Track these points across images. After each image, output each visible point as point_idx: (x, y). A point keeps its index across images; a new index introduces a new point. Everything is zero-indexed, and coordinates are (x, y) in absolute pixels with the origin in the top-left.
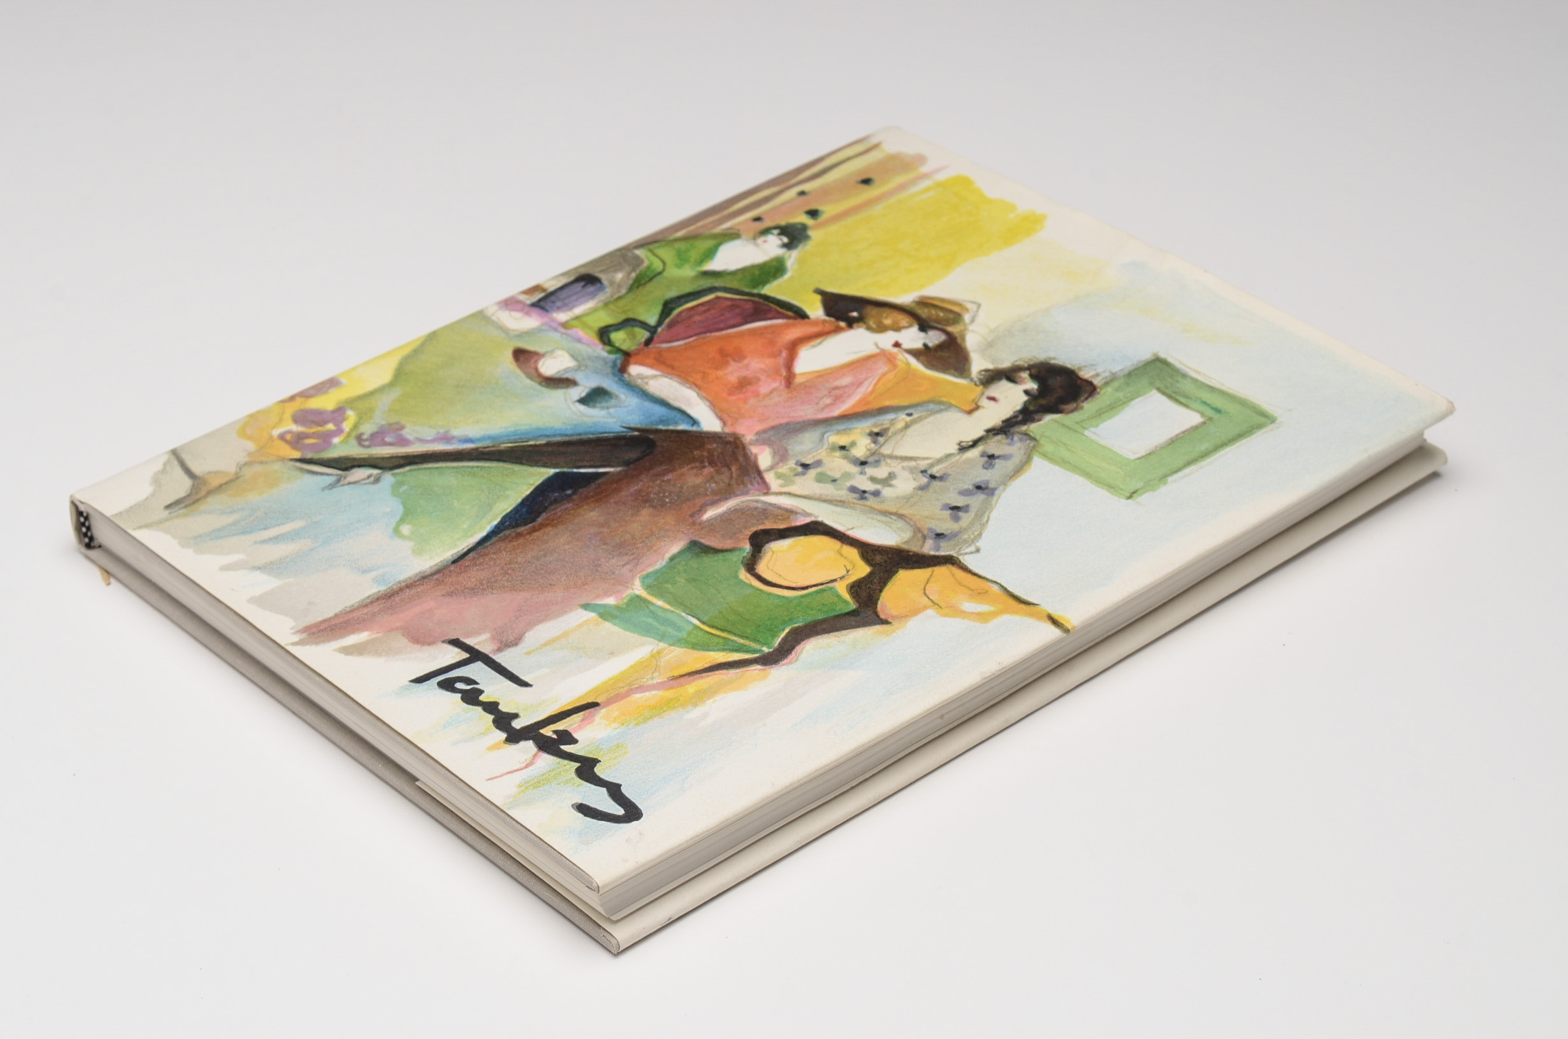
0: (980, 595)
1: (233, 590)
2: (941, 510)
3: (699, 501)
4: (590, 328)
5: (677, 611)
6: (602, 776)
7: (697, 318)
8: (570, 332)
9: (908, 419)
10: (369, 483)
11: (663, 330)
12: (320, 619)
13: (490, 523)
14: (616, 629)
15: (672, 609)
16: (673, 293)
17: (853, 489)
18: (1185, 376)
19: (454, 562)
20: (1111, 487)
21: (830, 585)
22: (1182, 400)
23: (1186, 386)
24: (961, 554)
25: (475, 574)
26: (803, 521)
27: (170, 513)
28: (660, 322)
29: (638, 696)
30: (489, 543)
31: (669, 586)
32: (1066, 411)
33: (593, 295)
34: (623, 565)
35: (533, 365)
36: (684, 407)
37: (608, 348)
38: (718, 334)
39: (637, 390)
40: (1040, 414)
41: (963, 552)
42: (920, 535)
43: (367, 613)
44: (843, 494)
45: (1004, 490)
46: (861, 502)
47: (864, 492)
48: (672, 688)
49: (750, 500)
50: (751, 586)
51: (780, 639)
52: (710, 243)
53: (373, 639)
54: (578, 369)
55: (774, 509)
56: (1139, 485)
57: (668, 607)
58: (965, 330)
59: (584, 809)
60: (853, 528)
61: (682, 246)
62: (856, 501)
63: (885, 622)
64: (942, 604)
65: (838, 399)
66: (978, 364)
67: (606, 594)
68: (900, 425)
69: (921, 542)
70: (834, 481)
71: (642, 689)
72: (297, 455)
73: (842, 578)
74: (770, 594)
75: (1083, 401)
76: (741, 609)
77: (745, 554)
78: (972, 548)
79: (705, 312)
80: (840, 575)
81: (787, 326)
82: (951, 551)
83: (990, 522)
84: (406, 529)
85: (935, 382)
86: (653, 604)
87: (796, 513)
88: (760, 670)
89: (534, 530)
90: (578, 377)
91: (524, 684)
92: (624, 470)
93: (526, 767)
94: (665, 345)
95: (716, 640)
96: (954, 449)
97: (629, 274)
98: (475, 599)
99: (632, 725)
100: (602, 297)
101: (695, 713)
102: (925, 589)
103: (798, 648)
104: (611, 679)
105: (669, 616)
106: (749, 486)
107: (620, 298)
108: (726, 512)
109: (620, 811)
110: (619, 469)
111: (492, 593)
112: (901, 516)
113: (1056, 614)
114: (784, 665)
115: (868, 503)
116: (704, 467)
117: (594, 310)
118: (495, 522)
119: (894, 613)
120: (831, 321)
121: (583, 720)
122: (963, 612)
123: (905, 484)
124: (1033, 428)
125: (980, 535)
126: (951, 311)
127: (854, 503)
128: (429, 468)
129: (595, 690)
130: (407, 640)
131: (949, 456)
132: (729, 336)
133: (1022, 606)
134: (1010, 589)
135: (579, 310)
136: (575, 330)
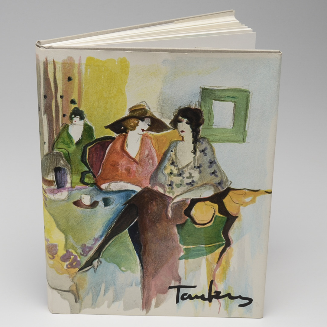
0: (245, 195)
1: (118, 311)
2: (211, 176)
3: (163, 213)
4: (78, 183)
5: (197, 246)
6: (235, 296)
7: (94, 159)
8: (76, 188)
9: (173, 153)
10: (100, 264)
11: (92, 170)
12: (141, 303)
13: (135, 254)
14: (192, 260)
15: (195, 246)
16: (79, 157)
17: (187, 184)
18: (215, 90)
19: (143, 268)
20: (237, 141)
21: (215, 215)
22: (222, 99)
23: (218, 94)
24: (229, 186)
25: (151, 269)
26: (189, 201)
27: (79, 303)
28: (88, 168)
29: (217, 272)
30: (142, 259)
31: (187, 241)
32: (202, 123)
33: (65, 173)
34: (173, 243)
35: (83, 205)
36: (127, 189)
37: (90, 185)
38: (104, 160)
39: (111, 192)
40: (197, 128)
41: (229, 185)
42: (215, 187)
43: (146, 295)
44: (187, 187)
45: (216, 159)
46: (193, 187)
47: (190, 183)
48: (220, 266)
49: (172, 204)
50: (202, 228)
51: (223, 238)
52: (65, 133)
53: (156, 300)
54: (92, 197)
55: (180, 203)
56: (242, 136)
57: (194, 246)
58: (151, 113)
59: (241, 306)
60: (201, 196)
61: (60, 140)
62: (192, 187)
63: (237, 217)
64: (241, 203)
65: (152, 158)
66: (167, 122)
67: (179, 253)
68: (174, 156)
69: (218, 189)
70: (181, 185)
71: (215, 270)
72: (77, 269)
73: (215, 211)
74: (207, 227)
75: (202, 117)
76: (207, 236)
77: (190, 220)
78: (229, 183)
79: (93, 156)
80: (214, 211)
81: (114, 145)
82: (226, 186)
83: (224, 172)
84: (123, 269)
85: (164, 136)
86: (190, 248)
87: (185, 200)
88: (229, 248)
89: (145, 248)
90: (95, 199)
91: (195, 287)
92: (139, 217)
93: (220, 305)
94: (99, 174)
95: (213, 247)
96: (193, 155)
97: (63, 159)
98: (159, 274)
99: (225, 280)
100: (68, 172)
101: (231, 268)
102: (233, 201)
103: (229, 237)
104: (207, 273)
105: (197, 248)
106: (167, 200)
107: (71, 168)
108: (172, 212)
109: (248, 301)
110: (138, 218)
111: (160, 270)
112: (206, 184)
113: (266, 190)
114: (232, 244)
115: (195, 186)
116: (152, 203)
117: (72, 177)
118: (136, 253)
119: (236, 213)
120: (120, 135)
121: (215, 286)
122: (248, 202)
123: (196, 175)
124: (201, 134)
125: (226, 177)
126: (141, 109)
127: (193, 188)
128: (105, 250)
129: (208, 277)
130: (162, 295)
131: (194, 158)
132: (107, 159)
133: (257, 192)
134: (249, 189)
135: (69, 180)
136: (76, 186)
